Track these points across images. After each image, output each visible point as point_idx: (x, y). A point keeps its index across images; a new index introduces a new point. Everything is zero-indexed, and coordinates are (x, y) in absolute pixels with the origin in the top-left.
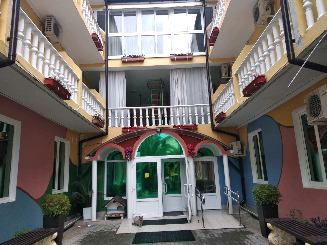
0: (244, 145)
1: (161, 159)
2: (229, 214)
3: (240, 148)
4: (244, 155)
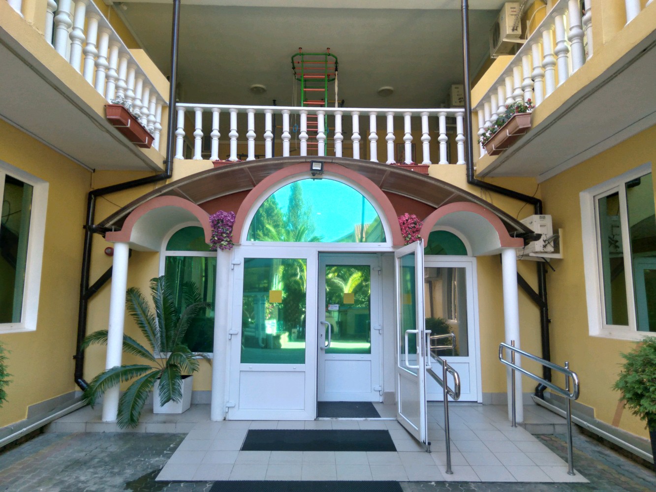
0: (561, 228)
1: (319, 252)
2: (515, 424)
3: (550, 233)
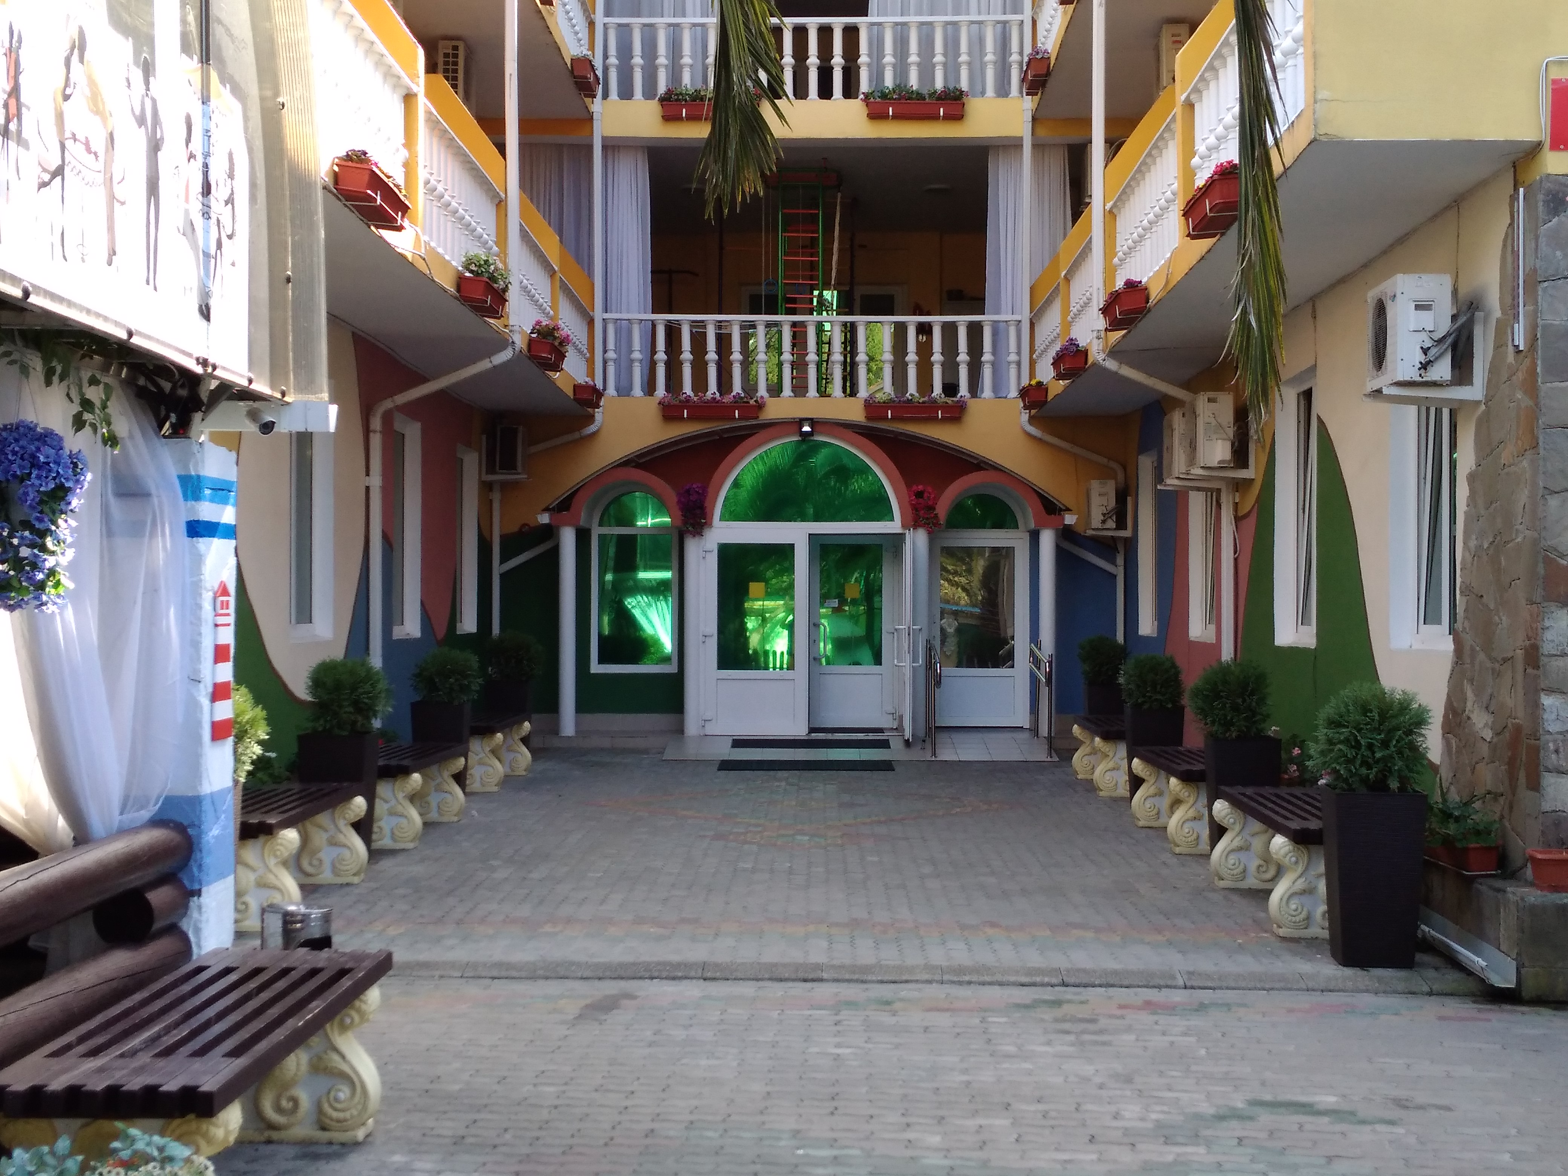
0: (1129, 495)
1: (810, 534)
3: (1112, 503)
4: (1127, 533)
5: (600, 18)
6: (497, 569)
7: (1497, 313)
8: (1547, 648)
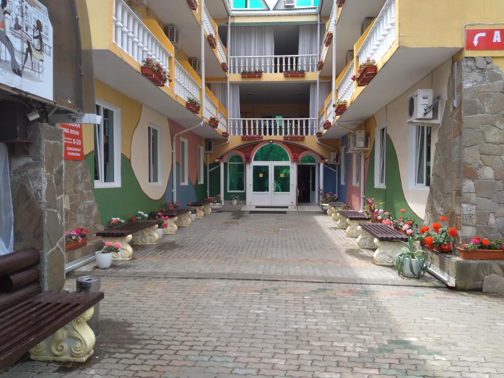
1: (273, 164)
3: (335, 157)
4: (338, 164)
5: (229, 57)
6: (208, 171)
7: (446, 98)
8: (464, 191)
